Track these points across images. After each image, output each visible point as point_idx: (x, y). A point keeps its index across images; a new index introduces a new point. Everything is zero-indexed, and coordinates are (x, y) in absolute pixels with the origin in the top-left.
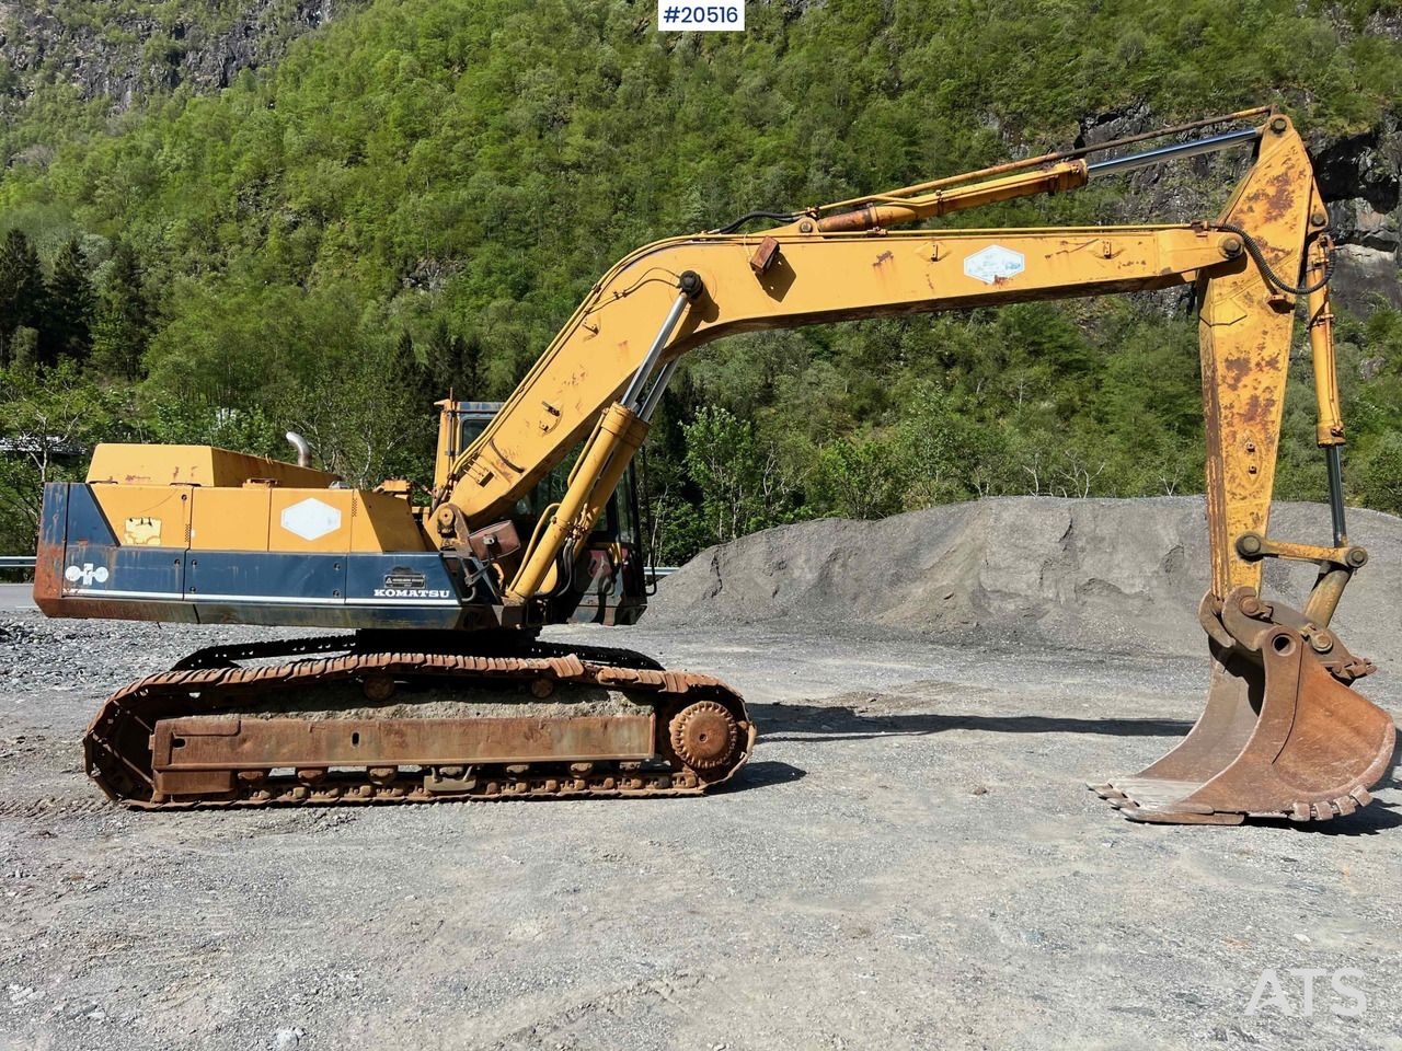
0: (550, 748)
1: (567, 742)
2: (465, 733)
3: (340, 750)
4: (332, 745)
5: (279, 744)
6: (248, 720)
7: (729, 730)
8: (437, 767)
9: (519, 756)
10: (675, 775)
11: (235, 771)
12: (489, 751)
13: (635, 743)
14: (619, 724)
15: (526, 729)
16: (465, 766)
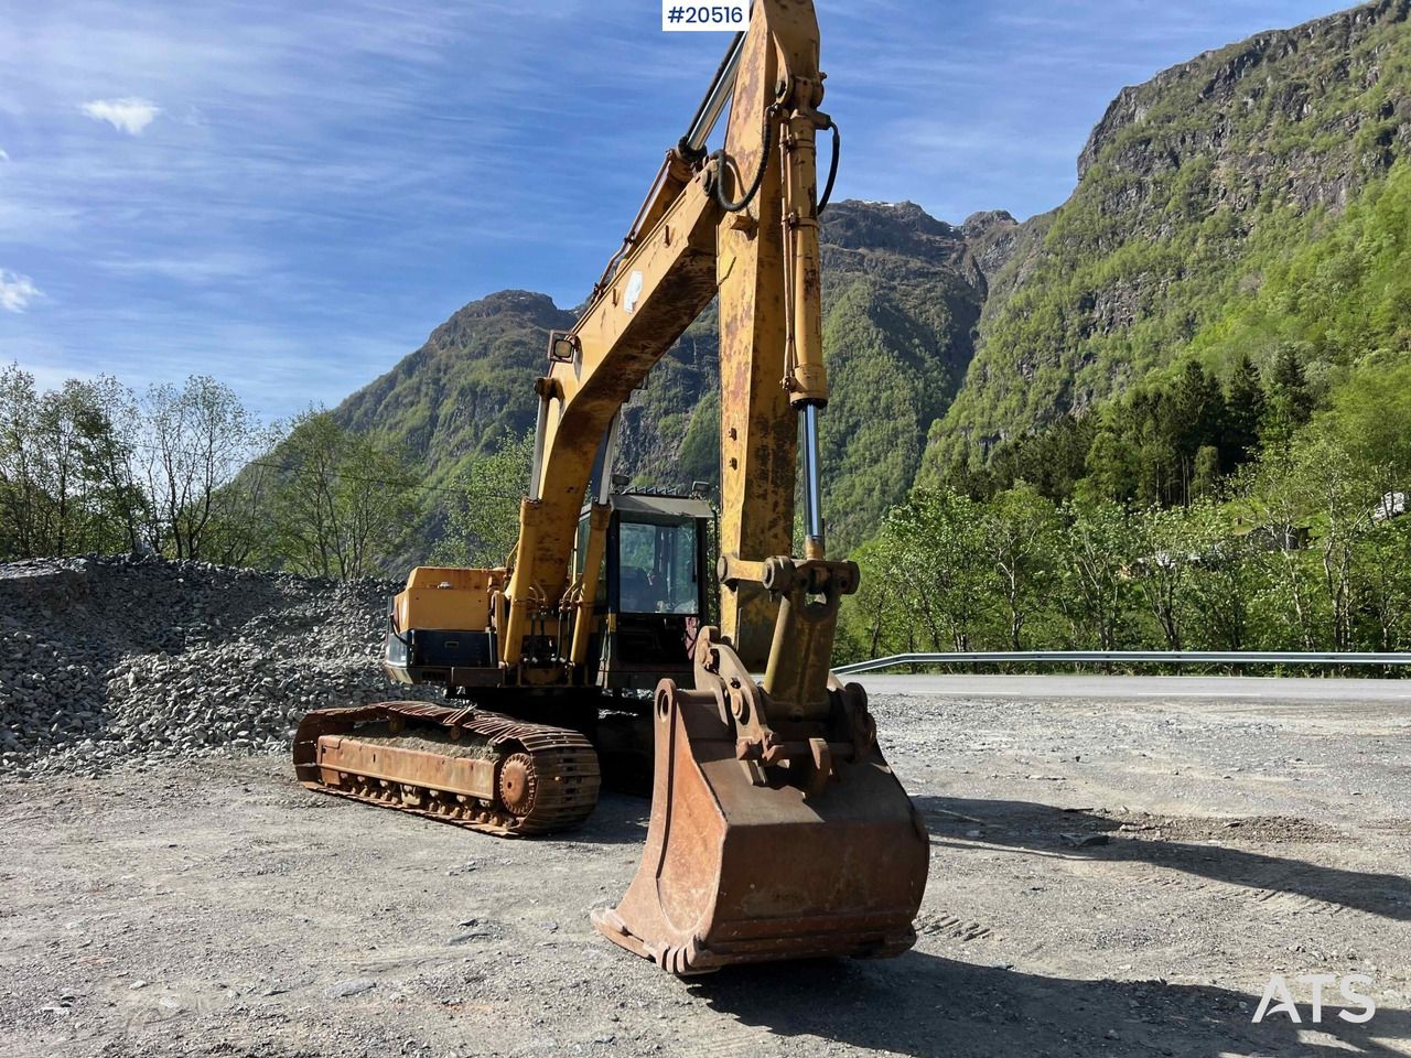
0: (446, 780)
1: (452, 779)
2: (412, 762)
3: (369, 765)
4: (367, 762)
5: (352, 758)
6: (346, 741)
7: (527, 782)
8: (404, 784)
9: (435, 785)
10: (518, 819)
11: (340, 772)
12: (421, 778)
13: (484, 785)
14: (479, 767)
15: (436, 763)
16: (413, 786)
